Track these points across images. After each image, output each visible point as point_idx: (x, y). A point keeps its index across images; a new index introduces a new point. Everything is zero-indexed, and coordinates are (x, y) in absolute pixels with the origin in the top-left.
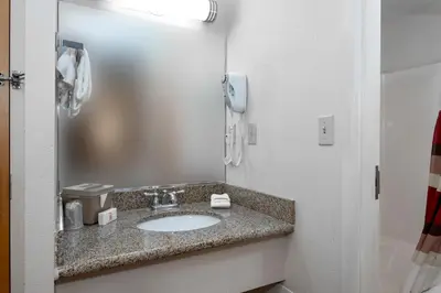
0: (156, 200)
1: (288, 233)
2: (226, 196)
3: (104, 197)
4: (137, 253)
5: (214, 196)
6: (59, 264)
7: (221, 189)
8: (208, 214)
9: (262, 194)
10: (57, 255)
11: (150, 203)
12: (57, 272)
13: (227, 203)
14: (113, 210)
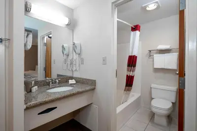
0: (51, 83)
1: (94, 89)
2: (74, 80)
3: (33, 82)
4: (51, 98)
5: (70, 81)
6: (26, 104)
7: (72, 78)
8: (69, 86)
9: (85, 79)
10: (25, 101)
11: (48, 84)
12: (25, 106)
13: (75, 82)
14: (36, 87)
